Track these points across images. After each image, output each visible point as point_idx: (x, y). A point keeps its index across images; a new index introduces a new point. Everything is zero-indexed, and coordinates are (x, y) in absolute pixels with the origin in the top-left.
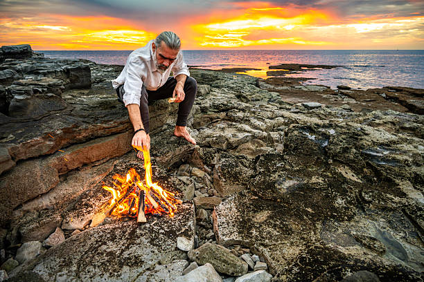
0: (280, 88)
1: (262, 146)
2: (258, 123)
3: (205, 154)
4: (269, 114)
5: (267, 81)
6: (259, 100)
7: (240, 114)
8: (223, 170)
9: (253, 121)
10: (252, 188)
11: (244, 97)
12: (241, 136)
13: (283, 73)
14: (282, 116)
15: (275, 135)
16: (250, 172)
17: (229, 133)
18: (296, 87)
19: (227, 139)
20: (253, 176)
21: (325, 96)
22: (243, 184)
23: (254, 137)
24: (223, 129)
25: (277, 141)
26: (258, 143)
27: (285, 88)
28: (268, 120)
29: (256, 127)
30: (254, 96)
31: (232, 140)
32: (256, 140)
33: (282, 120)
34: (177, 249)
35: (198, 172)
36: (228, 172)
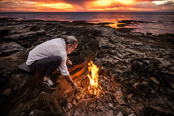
0: (124, 34)
1: (123, 65)
2: (120, 55)
3: (107, 72)
4: (123, 51)
5: (118, 30)
6: (118, 42)
7: (113, 51)
8: (115, 78)
9: (119, 54)
12: (115, 61)
13: (123, 25)
14: (128, 52)
15: (127, 61)
16: (123, 79)
17: (111, 60)
18: (130, 33)
19: (111, 63)
20: (124, 81)
21: (142, 38)
22: (121, 83)
23: (120, 61)
24: (108, 58)
25: (128, 64)
26: (121, 64)
27: (126, 34)
28: (123, 54)
29: (120, 57)
30: (116, 40)
31: (112, 63)
32: (120, 63)
34: (109, 107)
35: (106, 78)
36: (116, 79)
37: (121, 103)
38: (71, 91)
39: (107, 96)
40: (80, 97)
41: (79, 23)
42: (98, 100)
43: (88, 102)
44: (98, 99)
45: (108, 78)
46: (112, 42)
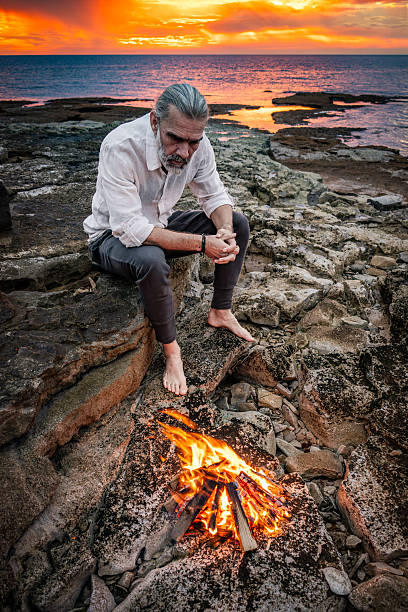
0: (310, 156)
1: (341, 313)
2: (321, 261)
3: (274, 362)
4: (329, 236)
5: (280, 137)
6: (292, 197)
7: (280, 242)
8: (323, 397)
9: (310, 256)
10: (385, 432)
11: (265, 191)
12: (303, 294)
13: (300, 117)
14: (353, 240)
15: (357, 286)
16: (368, 396)
17: (277, 290)
18: (340, 152)
19: (277, 305)
20: (375, 404)
21: (396, 173)
22: (360, 420)
23: (322, 295)
24: (263, 282)
25: (365, 301)
26: (333, 307)
27: (319, 155)
28: (333, 253)
29: (319, 273)
30: (281, 187)
31: (288, 306)
32: (327, 301)
33: (355, 248)
34: (330, 593)
35: (271, 399)
36: (332, 400)
37: (389, 551)
38: (68, 525)
39: (302, 522)
40: (135, 555)
41: (82, 110)
42: (256, 557)
43: (192, 591)
44: (255, 551)
45: (280, 394)
46: (261, 194)
